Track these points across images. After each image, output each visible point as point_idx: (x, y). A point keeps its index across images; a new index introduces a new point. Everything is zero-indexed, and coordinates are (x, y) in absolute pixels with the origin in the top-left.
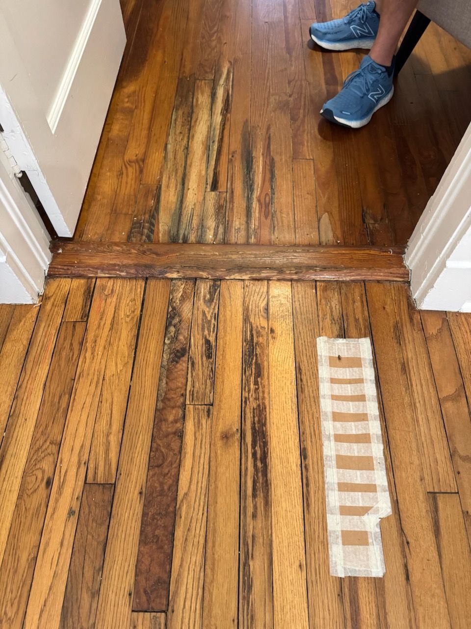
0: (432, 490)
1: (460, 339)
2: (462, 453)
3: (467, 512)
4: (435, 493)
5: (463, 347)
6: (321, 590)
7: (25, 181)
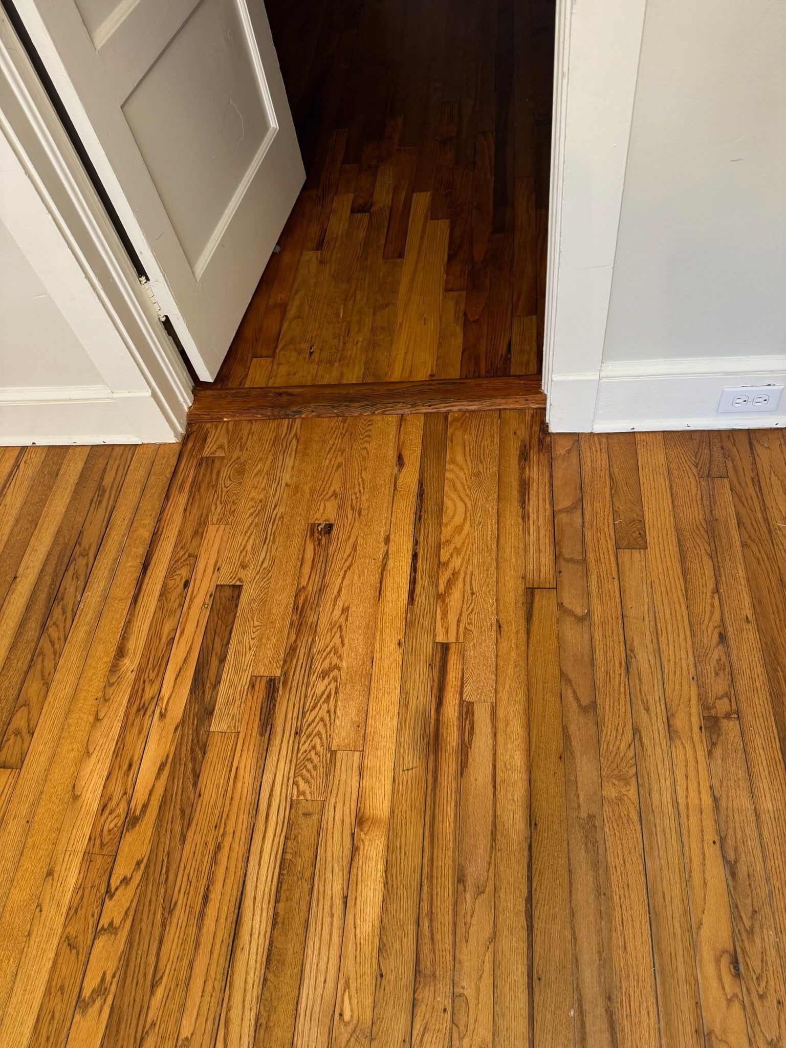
0: (531, 586)
1: (589, 457)
2: (566, 556)
3: (562, 603)
4: (534, 588)
5: (590, 465)
6: (415, 659)
7: (167, 324)
